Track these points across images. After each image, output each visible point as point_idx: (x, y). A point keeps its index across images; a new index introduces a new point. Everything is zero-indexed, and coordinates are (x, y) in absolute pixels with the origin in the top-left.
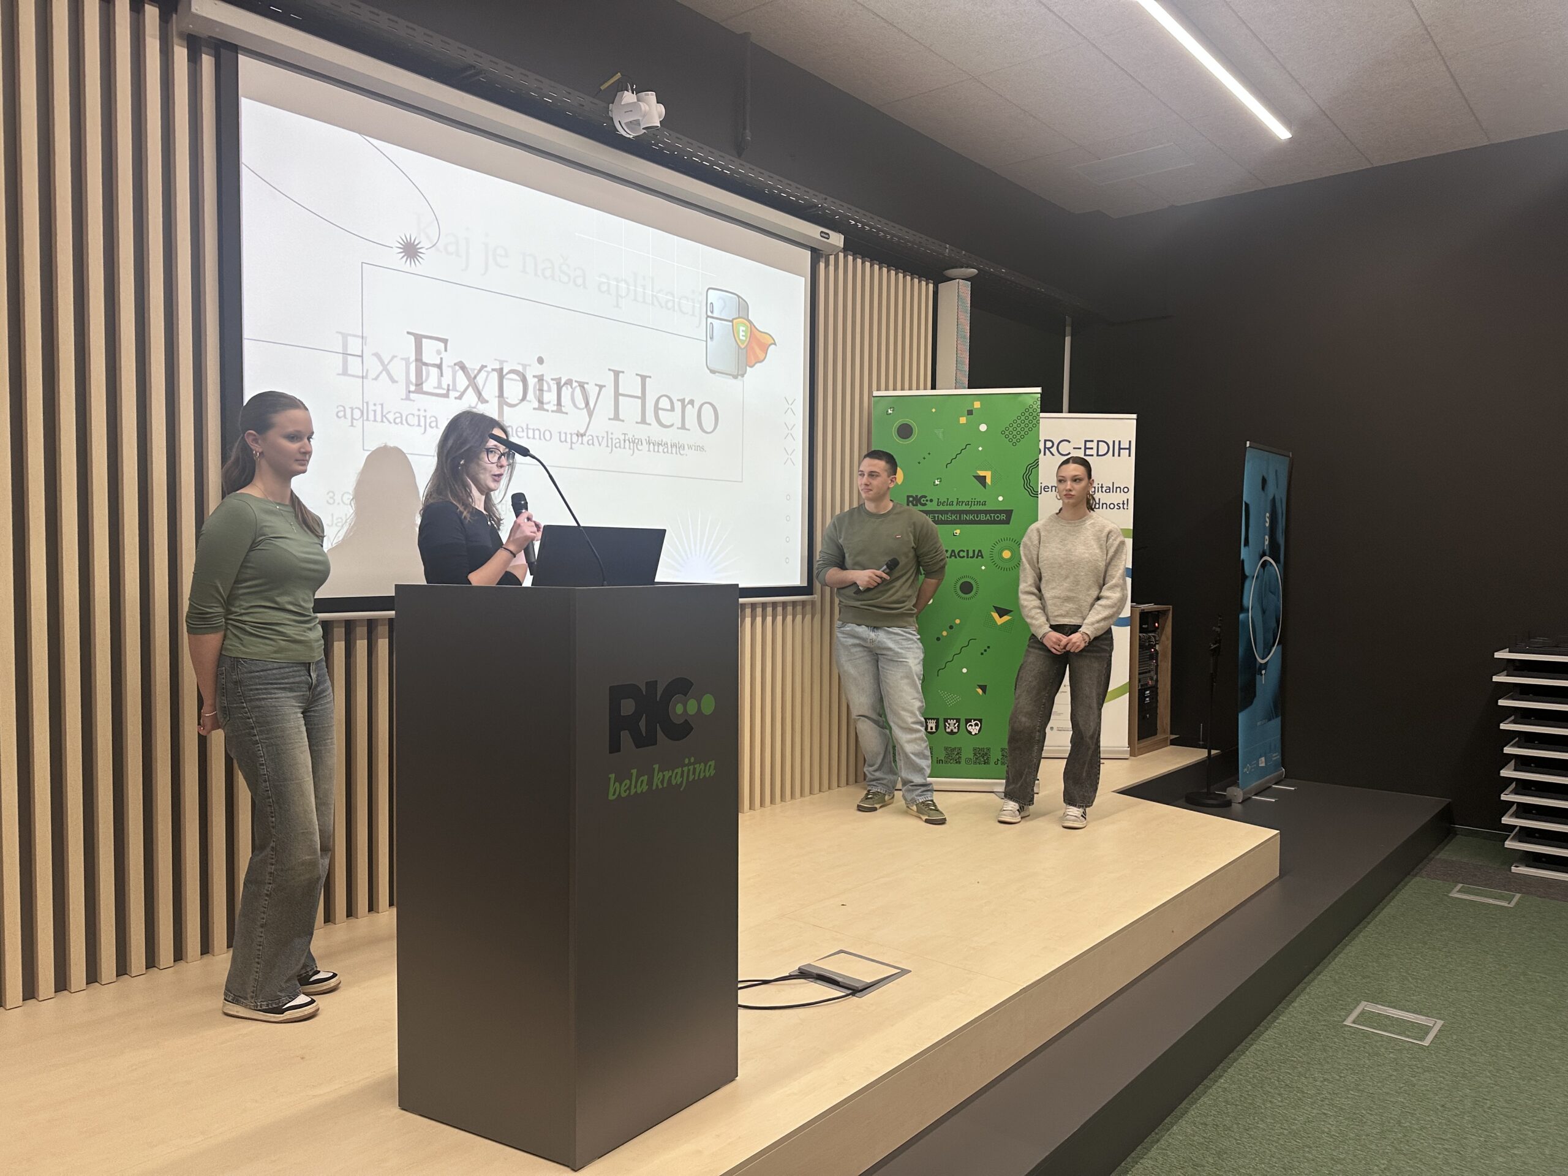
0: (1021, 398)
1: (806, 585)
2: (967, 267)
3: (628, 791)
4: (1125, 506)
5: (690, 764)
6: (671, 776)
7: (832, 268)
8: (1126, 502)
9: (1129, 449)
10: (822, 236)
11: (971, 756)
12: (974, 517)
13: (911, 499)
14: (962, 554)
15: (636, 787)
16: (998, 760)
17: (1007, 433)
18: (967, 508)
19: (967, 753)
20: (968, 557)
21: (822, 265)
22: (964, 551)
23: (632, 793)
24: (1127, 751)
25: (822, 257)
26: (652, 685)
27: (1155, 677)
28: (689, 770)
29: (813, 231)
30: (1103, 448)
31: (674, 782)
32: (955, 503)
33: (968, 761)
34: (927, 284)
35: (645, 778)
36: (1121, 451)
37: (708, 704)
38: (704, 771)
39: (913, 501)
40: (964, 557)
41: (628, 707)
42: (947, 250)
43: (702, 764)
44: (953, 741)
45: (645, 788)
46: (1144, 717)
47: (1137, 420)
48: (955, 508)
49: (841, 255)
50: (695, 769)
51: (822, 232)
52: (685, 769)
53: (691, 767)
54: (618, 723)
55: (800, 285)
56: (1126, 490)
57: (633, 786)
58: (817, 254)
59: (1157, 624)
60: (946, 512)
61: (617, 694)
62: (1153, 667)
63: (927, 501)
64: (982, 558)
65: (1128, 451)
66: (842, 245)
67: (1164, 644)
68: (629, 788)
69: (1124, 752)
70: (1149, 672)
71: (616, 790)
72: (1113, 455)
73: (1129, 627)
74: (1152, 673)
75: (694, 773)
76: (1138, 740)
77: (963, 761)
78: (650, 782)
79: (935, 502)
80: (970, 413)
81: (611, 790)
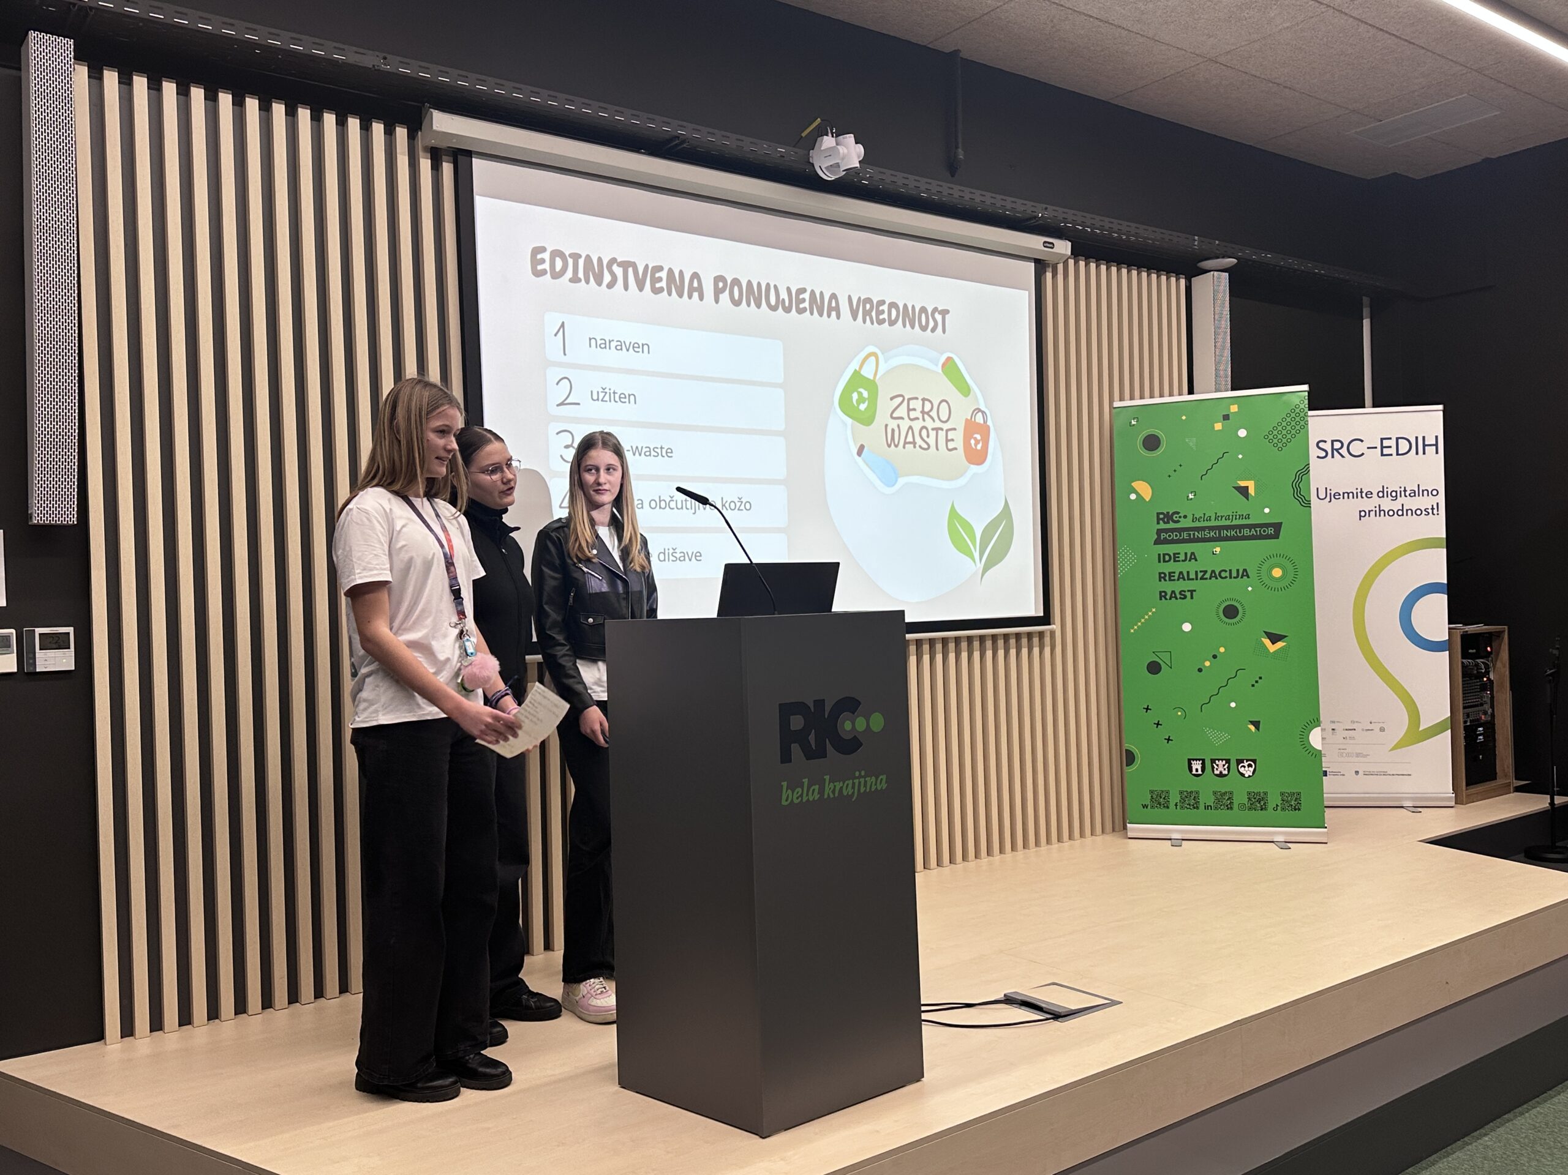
0: (1285, 398)
1: (1042, 614)
2: (1223, 257)
3: (800, 799)
4: (1435, 511)
5: (860, 777)
6: (842, 787)
7: (1060, 277)
8: (1435, 507)
9: (1436, 445)
10: (1045, 247)
11: (1245, 801)
12: (1236, 532)
13: (1161, 516)
14: (1223, 575)
15: (807, 795)
16: (1277, 805)
17: (1271, 437)
18: (1228, 523)
19: (1240, 798)
20: (1231, 577)
21: (1049, 275)
22: (1226, 571)
23: (805, 799)
24: (1452, 797)
25: (1049, 267)
26: (820, 703)
27: (1490, 711)
28: (860, 783)
29: (1034, 243)
30: (1404, 446)
31: (845, 793)
32: (1213, 518)
33: (1242, 807)
34: (1177, 280)
35: (817, 787)
36: (1426, 447)
37: (877, 722)
38: (876, 784)
39: (1164, 518)
40: (1226, 577)
41: (797, 722)
42: (1196, 243)
43: (873, 777)
44: (1222, 786)
45: (817, 797)
46: (1476, 758)
47: (1444, 411)
48: (1213, 523)
49: (1071, 262)
50: (866, 782)
51: (1045, 242)
52: (856, 781)
53: (862, 780)
54: (787, 738)
55: (1024, 299)
56: (1435, 493)
57: (805, 795)
58: (1041, 266)
59: (1489, 649)
60: (1203, 529)
61: (787, 710)
62: (1487, 699)
63: (1180, 517)
64: (1248, 577)
65: (1434, 447)
66: (1069, 253)
67: (1500, 672)
68: (801, 796)
69: (1449, 799)
70: (1482, 705)
71: (788, 797)
72: (1417, 453)
73: (1448, 652)
74: (1487, 707)
75: (865, 785)
76: (1467, 785)
77: (1235, 806)
78: (821, 791)
79: (1190, 517)
80: (1226, 417)
81: (784, 797)
